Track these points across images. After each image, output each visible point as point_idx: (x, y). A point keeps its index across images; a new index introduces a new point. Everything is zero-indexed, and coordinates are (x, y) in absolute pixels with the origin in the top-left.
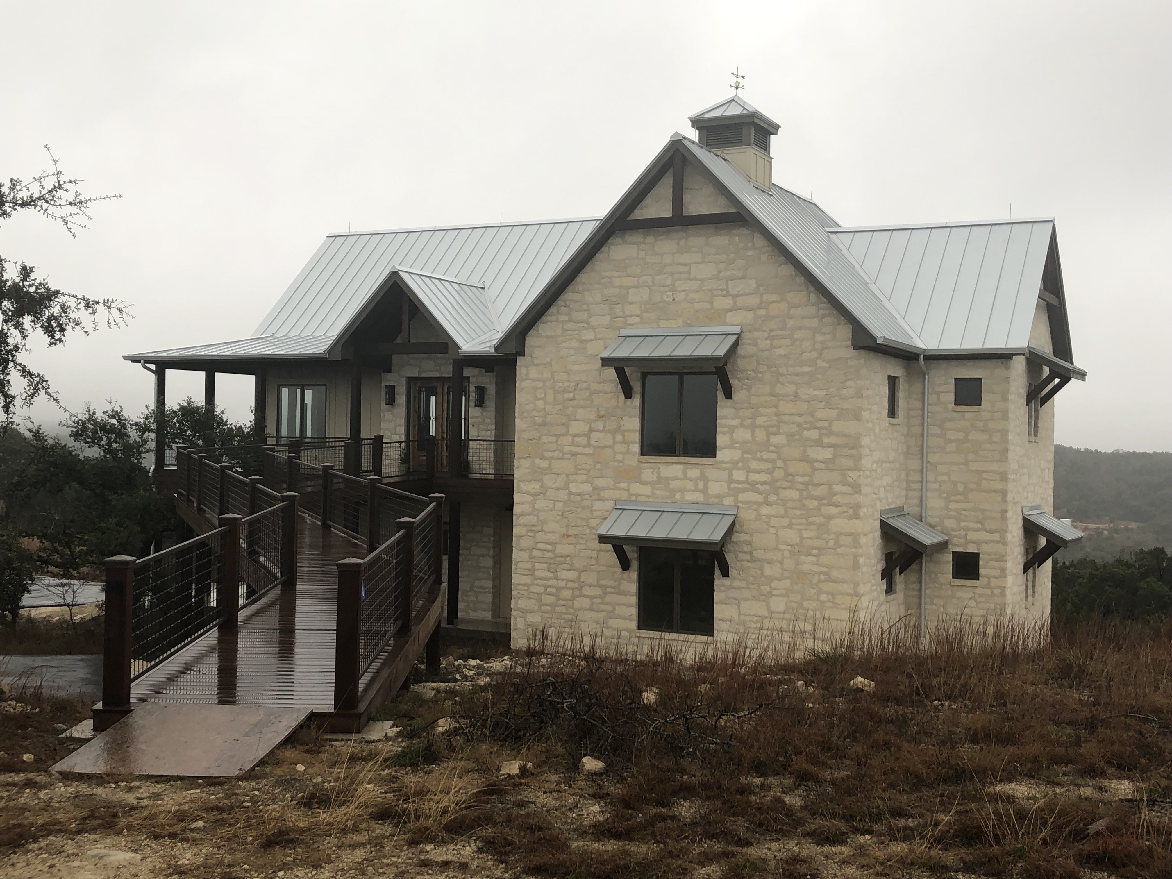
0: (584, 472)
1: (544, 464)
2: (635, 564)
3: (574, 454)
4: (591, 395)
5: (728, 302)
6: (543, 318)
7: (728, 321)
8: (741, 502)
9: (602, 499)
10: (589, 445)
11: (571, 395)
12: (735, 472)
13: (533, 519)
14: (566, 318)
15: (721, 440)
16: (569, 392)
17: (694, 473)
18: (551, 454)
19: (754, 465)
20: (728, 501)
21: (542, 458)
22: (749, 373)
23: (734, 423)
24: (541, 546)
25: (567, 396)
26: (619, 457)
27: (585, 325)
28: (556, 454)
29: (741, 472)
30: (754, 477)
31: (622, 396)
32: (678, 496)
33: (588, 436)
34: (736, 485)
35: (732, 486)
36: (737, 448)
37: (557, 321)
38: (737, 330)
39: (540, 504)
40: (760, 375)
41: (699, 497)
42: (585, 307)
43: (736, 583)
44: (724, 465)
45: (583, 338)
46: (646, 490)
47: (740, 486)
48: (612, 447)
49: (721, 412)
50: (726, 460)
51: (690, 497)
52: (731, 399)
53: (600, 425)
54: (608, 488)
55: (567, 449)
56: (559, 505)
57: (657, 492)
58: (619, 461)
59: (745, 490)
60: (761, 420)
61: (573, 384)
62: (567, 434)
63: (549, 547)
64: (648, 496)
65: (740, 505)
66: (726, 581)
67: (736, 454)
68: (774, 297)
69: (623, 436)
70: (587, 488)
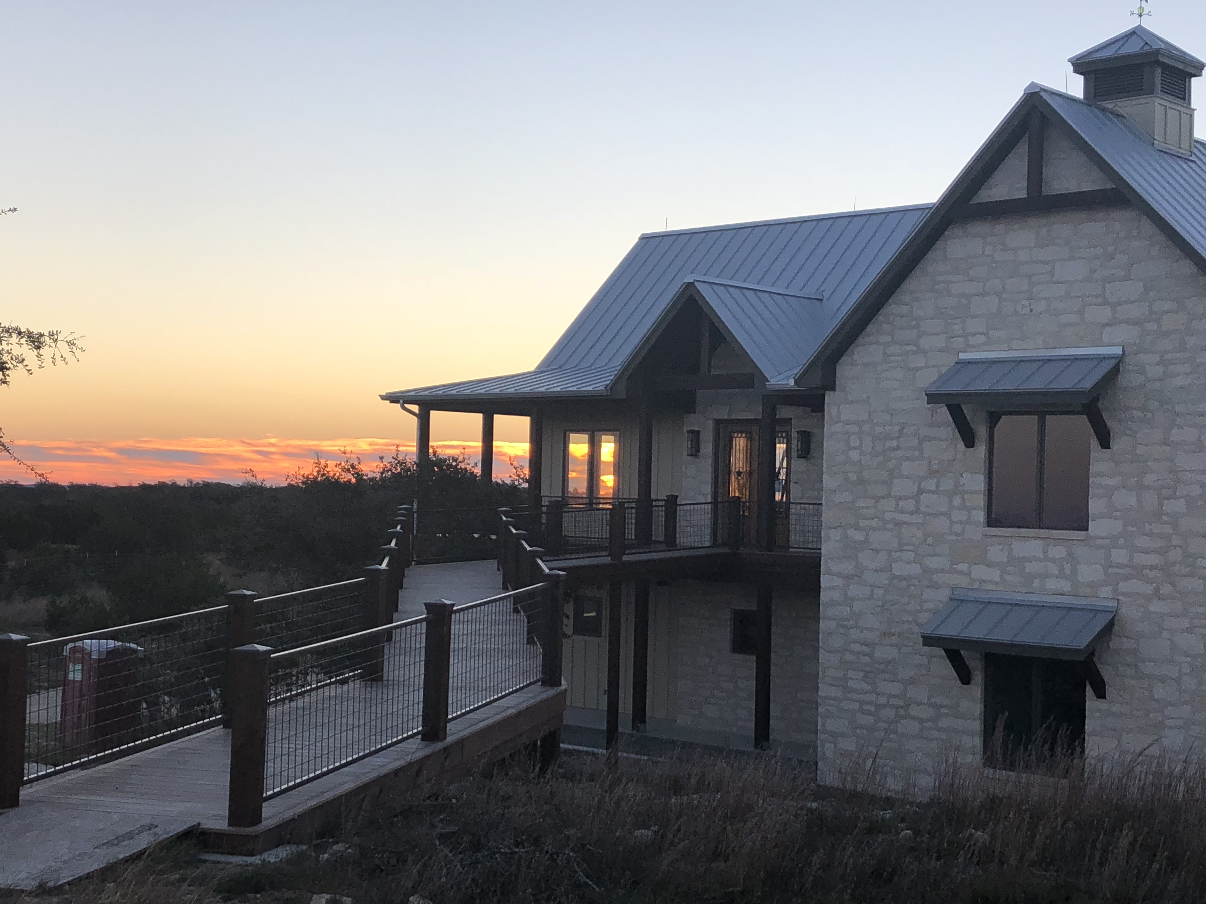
0: (911, 548)
1: (859, 536)
2: (978, 677)
3: (899, 524)
4: (921, 442)
5: (1105, 314)
6: (860, 340)
7: (1106, 339)
8: (1123, 594)
9: (935, 586)
10: (917, 511)
11: (895, 443)
12: (1114, 551)
13: (846, 611)
14: (888, 339)
15: (1095, 506)
16: (892, 439)
17: (1058, 552)
18: (867, 523)
19: (1142, 542)
20: (1106, 592)
21: (857, 528)
22: (1134, 412)
23: (1112, 482)
24: (856, 647)
25: (888, 444)
26: (958, 528)
27: (915, 348)
28: (874, 523)
29: (1123, 552)
30: (1141, 559)
31: (961, 445)
32: (1036, 583)
33: (917, 497)
34: (1115, 570)
35: (1111, 570)
36: (1116, 518)
37: (878, 343)
38: (1118, 351)
39: (854, 590)
40: (1149, 415)
41: (1066, 586)
42: (914, 323)
43: (1115, 708)
44: (1099, 541)
45: (912, 366)
46: (994, 574)
47: (1121, 571)
48: (947, 515)
49: (1095, 468)
50: (1103, 534)
51: (1052, 585)
52: (1109, 448)
53: (930, 484)
54: (942, 571)
55: (888, 516)
56: (879, 592)
57: (1008, 578)
58: (957, 534)
59: (1126, 578)
60: (1149, 479)
61: (897, 428)
62: (889, 496)
63: (866, 649)
64: (997, 583)
65: (1120, 597)
66: (1101, 704)
67: (1117, 527)
68: (1168, 306)
69: (963, 498)
70: (915, 569)
